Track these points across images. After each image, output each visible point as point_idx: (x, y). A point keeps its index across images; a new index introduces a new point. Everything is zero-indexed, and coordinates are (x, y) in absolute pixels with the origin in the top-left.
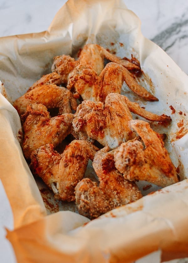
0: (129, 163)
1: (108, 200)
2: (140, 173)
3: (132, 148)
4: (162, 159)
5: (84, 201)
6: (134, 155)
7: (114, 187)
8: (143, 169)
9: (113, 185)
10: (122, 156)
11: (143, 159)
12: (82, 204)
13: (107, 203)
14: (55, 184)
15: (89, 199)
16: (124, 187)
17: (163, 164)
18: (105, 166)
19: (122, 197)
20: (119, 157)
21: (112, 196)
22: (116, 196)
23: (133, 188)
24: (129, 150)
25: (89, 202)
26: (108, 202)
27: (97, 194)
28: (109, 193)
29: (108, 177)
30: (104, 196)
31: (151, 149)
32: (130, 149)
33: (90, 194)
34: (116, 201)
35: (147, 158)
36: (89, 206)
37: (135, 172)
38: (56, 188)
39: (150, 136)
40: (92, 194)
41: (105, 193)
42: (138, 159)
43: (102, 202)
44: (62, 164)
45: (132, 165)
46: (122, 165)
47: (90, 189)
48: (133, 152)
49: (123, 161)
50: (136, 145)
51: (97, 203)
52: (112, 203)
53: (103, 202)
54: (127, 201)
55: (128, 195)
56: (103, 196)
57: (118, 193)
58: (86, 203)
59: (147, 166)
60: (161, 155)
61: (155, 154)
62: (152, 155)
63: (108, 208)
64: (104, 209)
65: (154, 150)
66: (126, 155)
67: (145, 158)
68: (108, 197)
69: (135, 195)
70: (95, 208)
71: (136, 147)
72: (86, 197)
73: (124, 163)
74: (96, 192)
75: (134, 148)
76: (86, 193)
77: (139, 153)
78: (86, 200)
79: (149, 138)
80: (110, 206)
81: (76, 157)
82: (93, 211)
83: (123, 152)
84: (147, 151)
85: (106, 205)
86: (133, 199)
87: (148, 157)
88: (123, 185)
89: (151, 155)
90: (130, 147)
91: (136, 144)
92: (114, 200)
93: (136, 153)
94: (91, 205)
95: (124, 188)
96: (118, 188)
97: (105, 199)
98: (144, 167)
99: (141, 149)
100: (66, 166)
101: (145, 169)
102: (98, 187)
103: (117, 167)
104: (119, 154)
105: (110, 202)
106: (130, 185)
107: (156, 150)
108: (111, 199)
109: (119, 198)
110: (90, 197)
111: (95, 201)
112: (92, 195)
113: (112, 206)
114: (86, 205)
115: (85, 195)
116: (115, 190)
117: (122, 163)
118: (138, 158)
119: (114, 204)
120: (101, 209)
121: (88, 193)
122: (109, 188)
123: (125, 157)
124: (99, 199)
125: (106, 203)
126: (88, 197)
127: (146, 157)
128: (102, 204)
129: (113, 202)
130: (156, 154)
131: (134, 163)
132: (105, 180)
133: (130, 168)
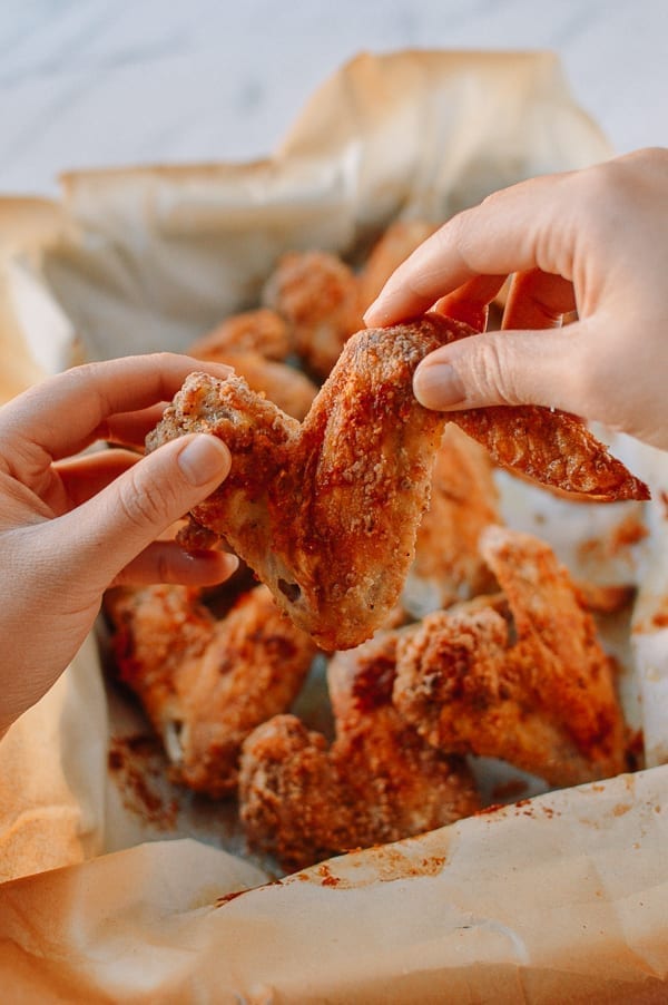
0: (435, 694)
1: (350, 804)
2: (476, 732)
3: (458, 637)
4: (574, 691)
5: (260, 795)
6: (459, 665)
7: (382, 764)
8: (489, 718)
9: (379, 755)
10: (418, 663)
11: (494, 685)
12: (255, 802)
13: (343, 814)
14: (178, 726)
15: (282, 790)
16: (419, 769)
17: (573, 708)
18: (362, 682)
19: (401, 803)
20: (407, 665)
21: (368, 793)
22: (384, 799)
23: (452, 779)
24: (444, 644)
25: (279, 800)
26: (349, 813)
27: (315, 780)
28: (359, 783)
29: (367, 722)
30: (338, 789)
31: (536, 647)
32: (451, 641)
33: (287, 773)
34: (379, 813)
35: (513, 681)
36: (278, 816)
37: (458, 725)
38: (179, 742)
39: (544, 599)
40: (297, 774)
41: (343, 780)
42: (472, 683)
43: (326, 808)
44: (212, 659)
45: (448, 702)
46: (411, 695)
47: (292, 754)
48: (457, 655)
49: (418, 681)
50: (476, 630)
51: (308, 808)
52: (363, 820)
53: (330, 811)
54: (419, 820)
55: (427, 803)
56: (335, 787)
57: (389, 789)
58: (268, 803)
59: (508, 709)
60: (570, 672)
61: (548, 668)
62: (535, 672)
63: (344, 835)
64: (329, 834)
65: (546, 653)
66: (431, 662)
67: (503, 680)
68: (353, 795)
69: (452, 807)
70: (298, 828)
71: (474, 635)
72: (273, 784)
73: (418, 690)
74: (312, 769)
75: (467, 640)
76: (274, 767)
77: (483, 659)
78: (268, 793)
79: (538, 606)
80: (353, 831)
81: (267, 642)
82: (288, 835)
83: (423, 649)
84: (515, 655)
85: (340, 821)
86: (441, 819)
87: (517, 677)
88: (418, 760)
89: (529, 670)
90: (452, 632)
91: (479, 626)
92: (373, 810)
93: (470, 657)
94: (284, 813)
95: (416, 773)
96: (394, 770)
97: (339, 801)
98: (494, 711)
99: (493, 646)
100: (225, 669)
101: (496, 718)
102: (323, 756)
103: (396, 697)
104: (412, 652)
105: (358, 815)
106: (443, 766)
107: (556, 653)
108: (361, 804)
109: (392, 804)
110: (286, 783)
111: (303, 800)
112: (296, 779)
113: (362, 829)
114: (267, 811)
115: (271, 776)
116: (384, 773)
117: (413, 688)
118: (475, 681)
119: (370, 822)
120: (320, 832)
121: (282, 769)
122: (364, 763)
123: (425, 666)
124: (316, 796)
125: (341, 816)
126: (281, 782)
127: (507, 678)
128: (325, 815)
129: (368, 815)
130: (553, 668)
131: (458, 692)
132: (355, 732)
133: (440, 709)
